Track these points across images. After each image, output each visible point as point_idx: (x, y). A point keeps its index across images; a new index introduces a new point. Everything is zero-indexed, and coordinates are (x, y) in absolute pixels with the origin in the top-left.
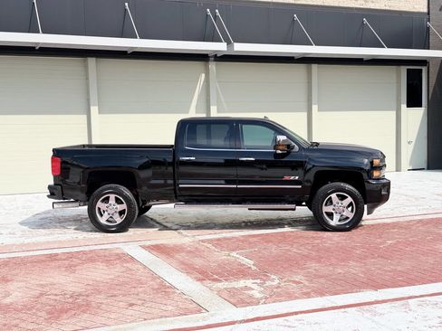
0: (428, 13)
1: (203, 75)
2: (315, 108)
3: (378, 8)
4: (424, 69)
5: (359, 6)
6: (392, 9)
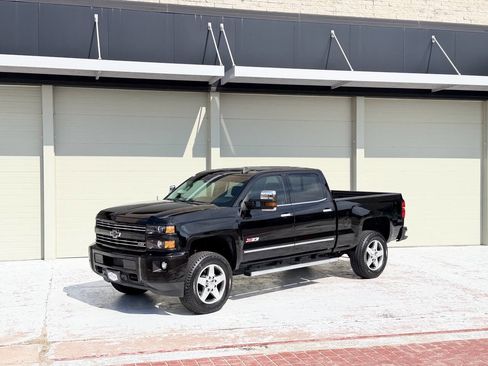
1: (204, 108)
2: (360, 153)
3: (454, 22)
5: (424, 20)
6: (473, 23)
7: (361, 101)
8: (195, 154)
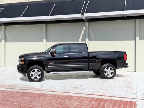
1: (85, 27)
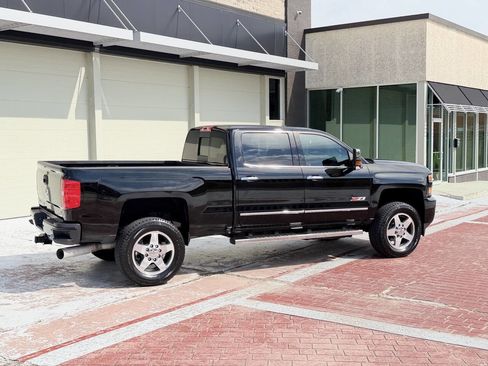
0: (286, 21)
1: (83, 69)
4: (282, 80)
7: (196, 68)
8: (78, 117)
